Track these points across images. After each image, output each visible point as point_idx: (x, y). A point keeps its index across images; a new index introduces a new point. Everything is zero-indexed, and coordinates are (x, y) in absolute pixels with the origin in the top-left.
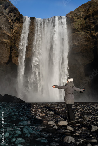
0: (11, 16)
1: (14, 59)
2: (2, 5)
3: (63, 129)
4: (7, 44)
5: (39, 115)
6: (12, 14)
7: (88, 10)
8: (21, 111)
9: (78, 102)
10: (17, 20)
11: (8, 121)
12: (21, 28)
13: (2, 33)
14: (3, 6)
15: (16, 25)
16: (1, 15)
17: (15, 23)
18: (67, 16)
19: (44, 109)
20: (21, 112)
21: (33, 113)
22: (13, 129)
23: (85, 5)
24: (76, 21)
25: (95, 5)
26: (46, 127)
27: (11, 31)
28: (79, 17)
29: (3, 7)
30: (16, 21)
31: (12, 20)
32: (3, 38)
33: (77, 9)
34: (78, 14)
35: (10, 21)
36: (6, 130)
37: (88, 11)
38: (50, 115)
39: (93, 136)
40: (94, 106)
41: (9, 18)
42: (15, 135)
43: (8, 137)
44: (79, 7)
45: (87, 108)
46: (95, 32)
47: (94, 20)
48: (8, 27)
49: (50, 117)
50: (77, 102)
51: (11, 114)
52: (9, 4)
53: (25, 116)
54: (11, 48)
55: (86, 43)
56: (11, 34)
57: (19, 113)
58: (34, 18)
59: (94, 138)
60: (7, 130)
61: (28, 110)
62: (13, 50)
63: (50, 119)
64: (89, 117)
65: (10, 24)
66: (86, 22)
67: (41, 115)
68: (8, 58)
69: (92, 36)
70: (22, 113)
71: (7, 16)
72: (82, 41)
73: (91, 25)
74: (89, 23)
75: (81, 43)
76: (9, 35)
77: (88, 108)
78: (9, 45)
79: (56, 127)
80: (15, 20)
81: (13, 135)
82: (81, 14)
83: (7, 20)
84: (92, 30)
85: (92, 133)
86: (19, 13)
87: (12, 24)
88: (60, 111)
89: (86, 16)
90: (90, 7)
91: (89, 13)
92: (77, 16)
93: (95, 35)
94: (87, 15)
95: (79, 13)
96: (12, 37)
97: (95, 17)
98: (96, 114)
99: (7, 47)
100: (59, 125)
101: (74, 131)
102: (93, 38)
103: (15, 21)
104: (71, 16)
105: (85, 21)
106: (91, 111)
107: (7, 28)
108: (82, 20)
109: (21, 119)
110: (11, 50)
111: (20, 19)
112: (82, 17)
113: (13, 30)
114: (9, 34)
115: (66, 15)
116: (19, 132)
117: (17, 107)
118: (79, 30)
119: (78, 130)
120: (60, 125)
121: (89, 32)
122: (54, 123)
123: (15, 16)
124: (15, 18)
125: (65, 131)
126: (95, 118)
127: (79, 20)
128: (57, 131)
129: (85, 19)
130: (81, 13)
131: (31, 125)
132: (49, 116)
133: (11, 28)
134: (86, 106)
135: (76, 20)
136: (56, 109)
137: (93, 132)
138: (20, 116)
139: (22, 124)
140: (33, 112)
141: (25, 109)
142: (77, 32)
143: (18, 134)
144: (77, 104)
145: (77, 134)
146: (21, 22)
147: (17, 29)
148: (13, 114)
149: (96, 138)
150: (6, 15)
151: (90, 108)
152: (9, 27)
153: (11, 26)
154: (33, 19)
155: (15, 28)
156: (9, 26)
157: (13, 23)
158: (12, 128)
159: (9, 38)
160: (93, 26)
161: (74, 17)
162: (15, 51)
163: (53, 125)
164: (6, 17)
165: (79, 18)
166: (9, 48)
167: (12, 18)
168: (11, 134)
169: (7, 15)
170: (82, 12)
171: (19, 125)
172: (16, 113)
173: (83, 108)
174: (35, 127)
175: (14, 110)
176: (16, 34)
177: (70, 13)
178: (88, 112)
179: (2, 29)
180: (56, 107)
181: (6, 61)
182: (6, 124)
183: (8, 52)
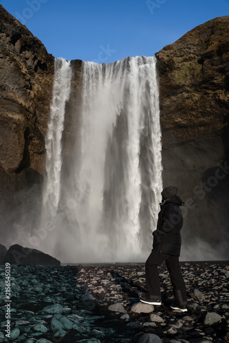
0: (27, 59)
1: (35, 159)
2: (4, 34)
3: (141, 321)
4: (17, 125)
5: (92, 290)
6: (28, 54)
7: (206, 42)
8: (50, 282)
9: (188, 262)
10: (40, 68)
11: (18, 306)
12: (49, 86)
13: (5, 99)
14: (8, 36)
15: (38, 79)
16: (2, 58)
17: (37, 76)
18: (157, 56)
19: (104, 279)
20: (49, 285)
21: (78, 288)
22: (28, 322)
23: (199, 30)
24: (178, 68)
25: (224, 29)
26: (103, 317)
27: (25, 94)
28: (185, 57)
29: (8, 38)
30: (39, 70)
31: (29, 68)
32: (9, 110)
33: (182, 40)
34: (184, 50)
35: (24, 70)
36: (13, 323)
37: (208, 42)
38: (116, 291)
39: (206, 335)
40: (223, 271)
41: (22, 64)
42: (32, 334)
43: (17, 339)
44: (185, 36)
45: (205, 275)
46: (225, 93)
47: (222, 63)
48: (19, 85)
49: (116, 297)
50: (185, 262)
51: (25, 289)
52: (20, 30)
53: (59, 294)
54: (27, 132)
55: (205, 120)
56: (26, 101)
57: (44, 288)
58: (81, 61)
59: (208, 338)
60: (15, 324)
61: (67, 281)
62: (31, 138)
63: (114, 300)
64: (207, 295)
65: (24, 78)
66: (202, 69)
67: (95, 291)
68: (19, 158)
69: (219, 102)
70: (51, 289)
71: (17, 59)
72: (194, 113)
73: (216, 76)
74: (210, 72)
75: (193, 118)
76: (21, 104)
77: (210, 275)
78: (22, 127)
79: (128, 317)
80: (36, 67)
81: (29, 333)
82: (192, 51)
83: (18, 68)
84: (218, 87)
85: (205, 328)
86: (45, 50)
87: (28, 77)
88: (141, 281)
89: (204, 54)
90: (213, 33)
91: (210, 49)
92: (181, 56)
93: (226, 99)
94: (205, 52)
95: (187, 49)
96: (29, 108)
97: (225, 56)
98: (226, 287)
99: (16, 132)
100: (133, 313)
101: (165, 324)
102: (220, 107)
103: (36, 70)
104: (167, 56)
105: (200, 68)
106: (213, 281)
107: (16, 86)
108: (194, 65)
109: (49, 300)
110: (28, 139)
111: (46, 65)
112: (195, 58)
113: (32, 92)
114: (21, 101)
115: (156, 54)
116: (43, 326)
117: (40, 274)
118: (188, 89)
119: (175, 323)
120: (137, 311)
121: (210, 92)
122: (123, 308)
123: (35, 58)
124: (35, 63)
125: (144, 325)
126: (219, 298)
127: (187, 64)
128: (128, 324)
129: (201, 62)
130: (190, 48)
131: (70, 313)
132: (113, 292)
133: (26, 87)
134: (204, 271)
135: (180, 65)
136: (133, 277)
137: (208, 326)
138: (48, 294)
139: (49, 310)
140: (78, 286)
141: (58, 279)
142: (181, 92)
143: (40, 332)
144: (185, 266)
145: (171, 331)
146: (49, 73)
147: (40, 89)
148: (30, 289)
149: (211, 339)
150: (15, 58)
151: (213, 274)
152: (23, 85)
153: (27, 83)
154: (77, 65)
155: (36, 87)
156: (22, 81)
157: (31, 74)
158: (27, 320)
159: (23, 110)
160: (219, 79)
161: (175, 59)
162: (36, 141)
163: (121, 313)
164: (15, 60)
165: (185, 60)
166: (22, 134)
167: (29, 63)
168: (25, 332)
169: (18, 55)
170: (194, 45)
171: (43, 313)
172: (38, 289)
173: (198, 274)
174: (79, 317)
175: (33, 281)
176: (39, 100)
177: (165, 49)
178: (207, 284)
179: (4, 90)
180: (133, 274)
181: (16, 165)
182: (14, 312)
183: (20, 143)
